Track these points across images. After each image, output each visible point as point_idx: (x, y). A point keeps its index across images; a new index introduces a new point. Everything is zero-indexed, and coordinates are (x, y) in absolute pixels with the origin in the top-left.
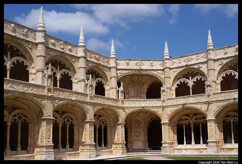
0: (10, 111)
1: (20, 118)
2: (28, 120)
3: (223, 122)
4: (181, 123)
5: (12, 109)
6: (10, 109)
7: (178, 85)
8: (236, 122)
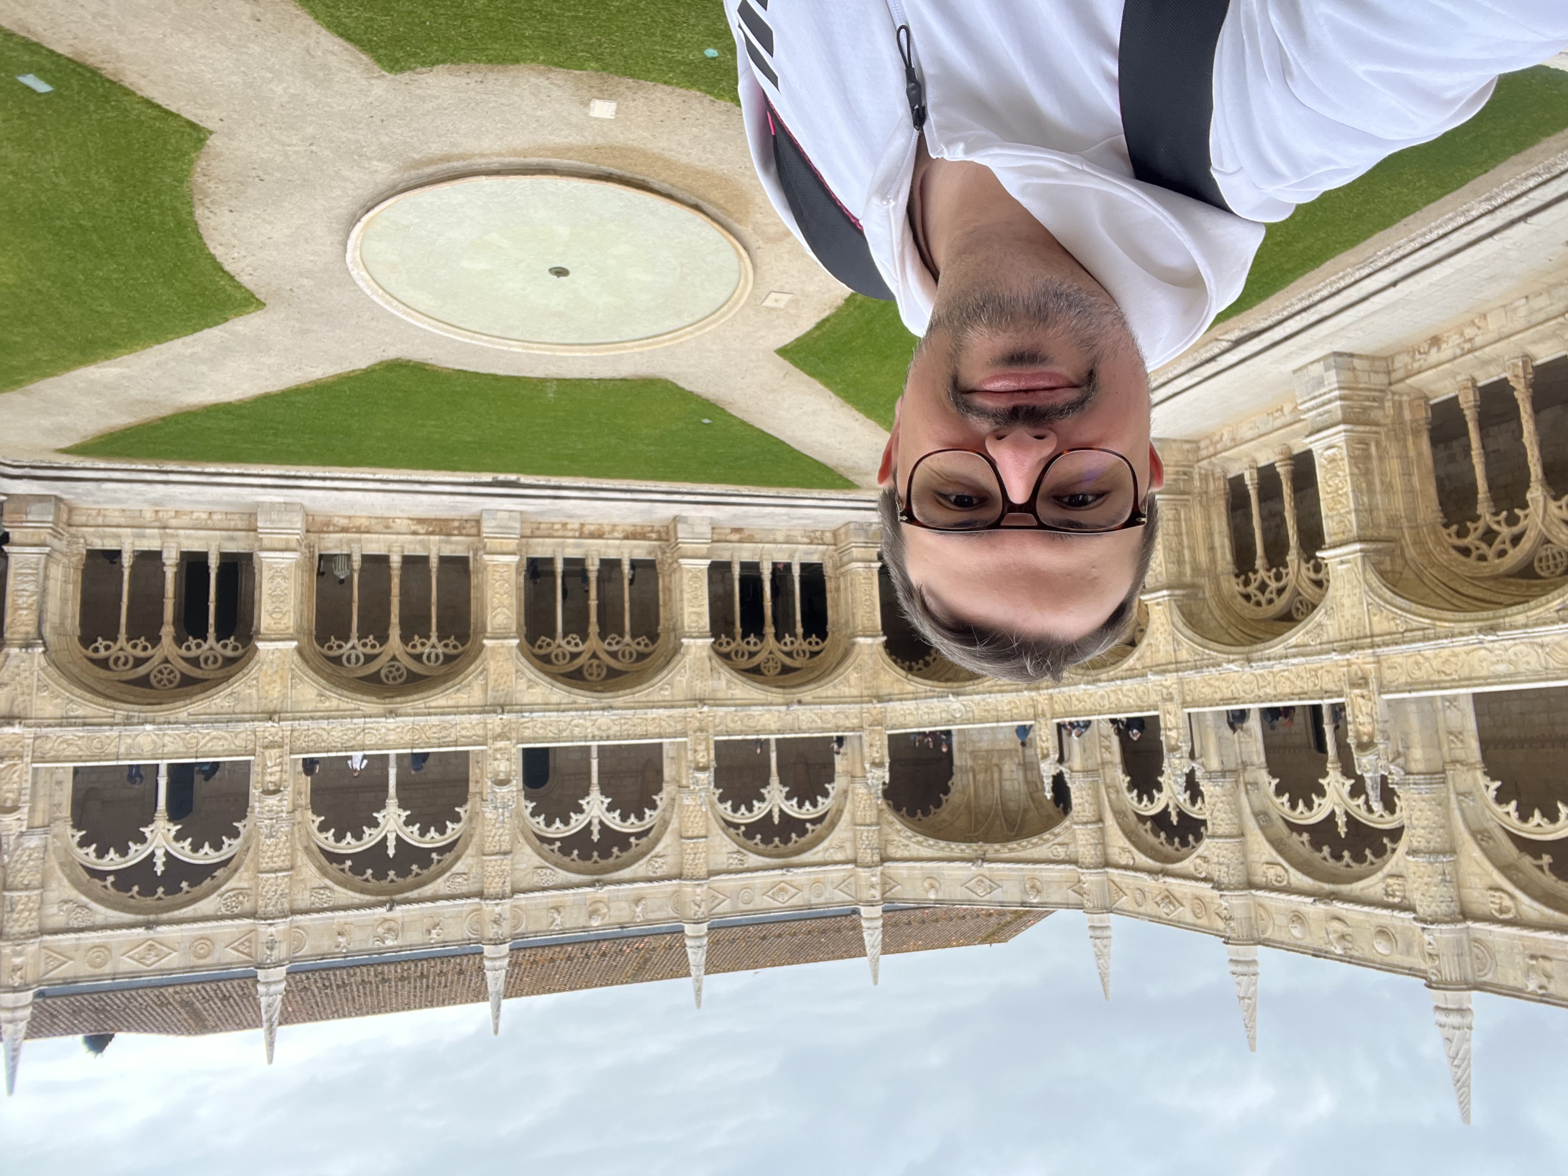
0: (1543, 553)
1: (1489, 536)
2: (1449, 535)
3: (657, 636)
4: (810, 643)
5: (1536, 564)
6: (1544, 564)
7: (826, 794)
8: (613, 635)
